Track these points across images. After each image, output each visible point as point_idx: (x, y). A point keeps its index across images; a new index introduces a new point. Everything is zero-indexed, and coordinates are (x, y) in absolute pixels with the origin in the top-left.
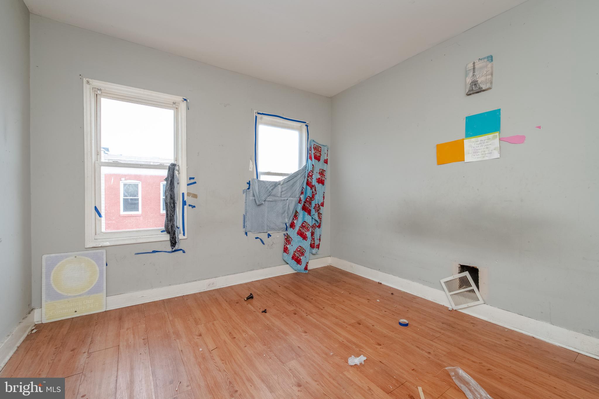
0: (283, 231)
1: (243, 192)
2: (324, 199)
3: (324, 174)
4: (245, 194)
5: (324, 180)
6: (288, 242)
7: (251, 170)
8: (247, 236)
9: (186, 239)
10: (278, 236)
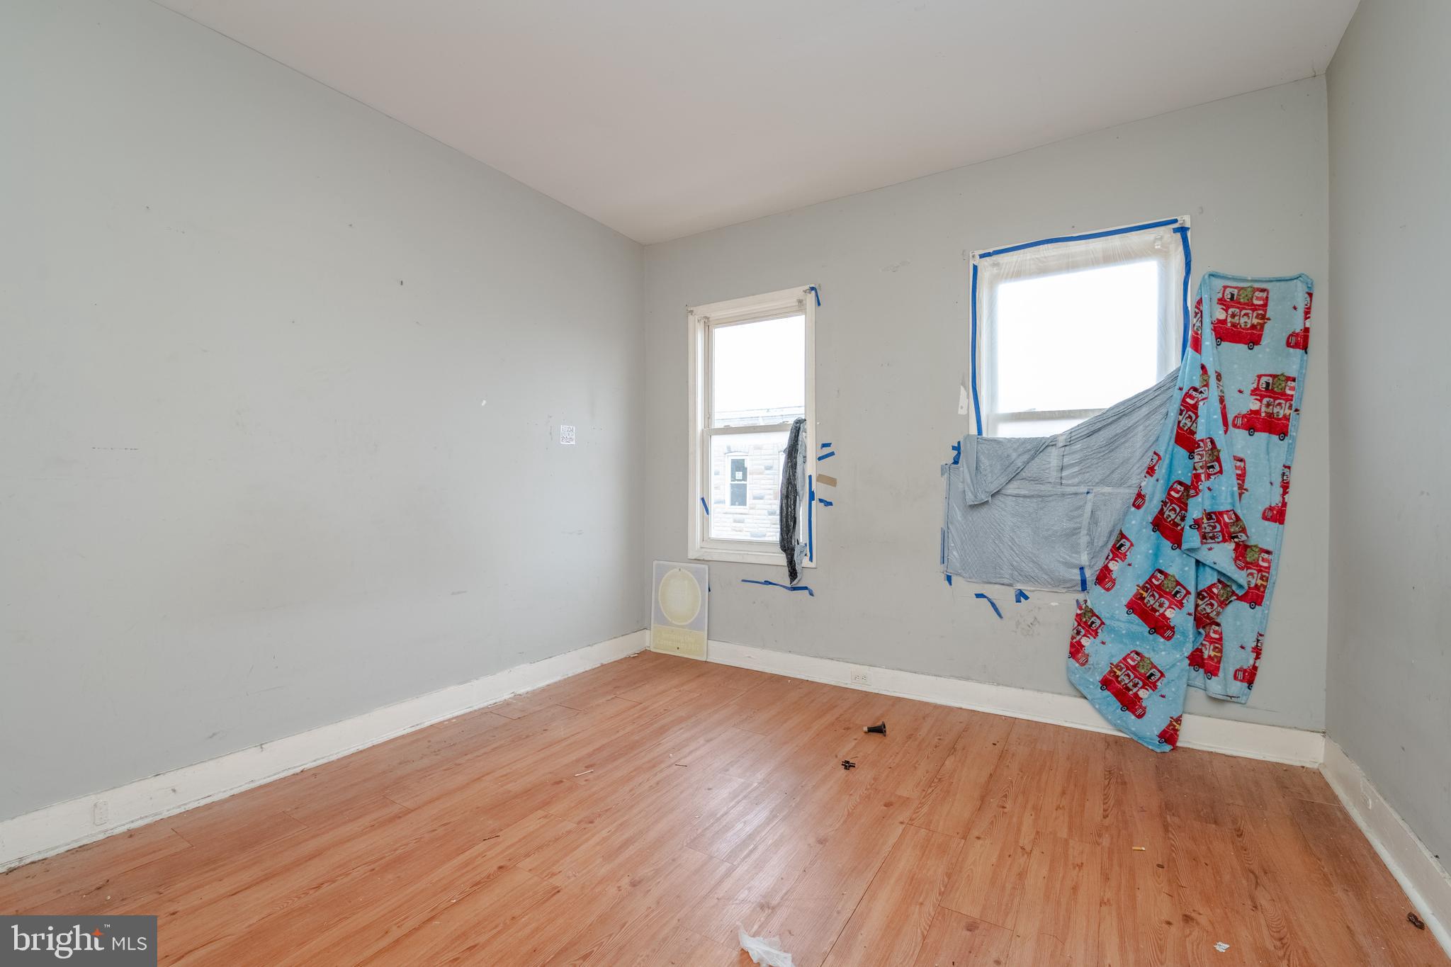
0: (1070, 589)
1: (942, 470)
2: (1285, 493)
3: (1289, 392)
4: (946, 475)
5: (1287, 418)
6: (1083, 628)
7: (962, 412)
8: (950, 584)
9: (815, 568)
10: (1053, 604)
